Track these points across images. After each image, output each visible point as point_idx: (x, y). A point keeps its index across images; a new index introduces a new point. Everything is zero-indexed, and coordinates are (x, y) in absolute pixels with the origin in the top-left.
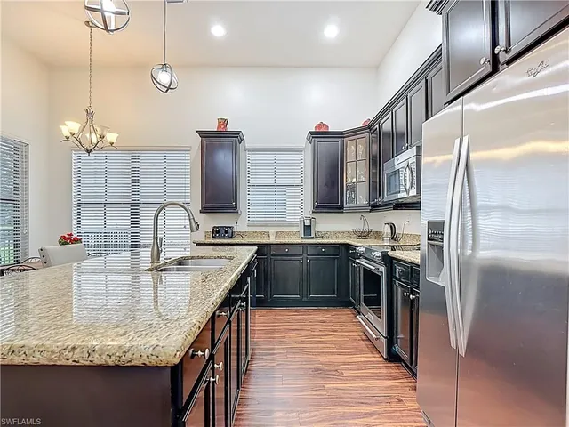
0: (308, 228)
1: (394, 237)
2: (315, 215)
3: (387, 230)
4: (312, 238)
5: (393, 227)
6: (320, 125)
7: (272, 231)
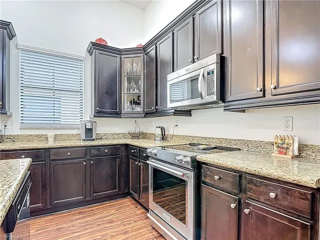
0: (89, 131)
1: (164, 138)
2: (96, 119)
3: (159, 131)
4: (94, 140)
5: (162, 129)
6: (100, 39)
7: (51, 134)
